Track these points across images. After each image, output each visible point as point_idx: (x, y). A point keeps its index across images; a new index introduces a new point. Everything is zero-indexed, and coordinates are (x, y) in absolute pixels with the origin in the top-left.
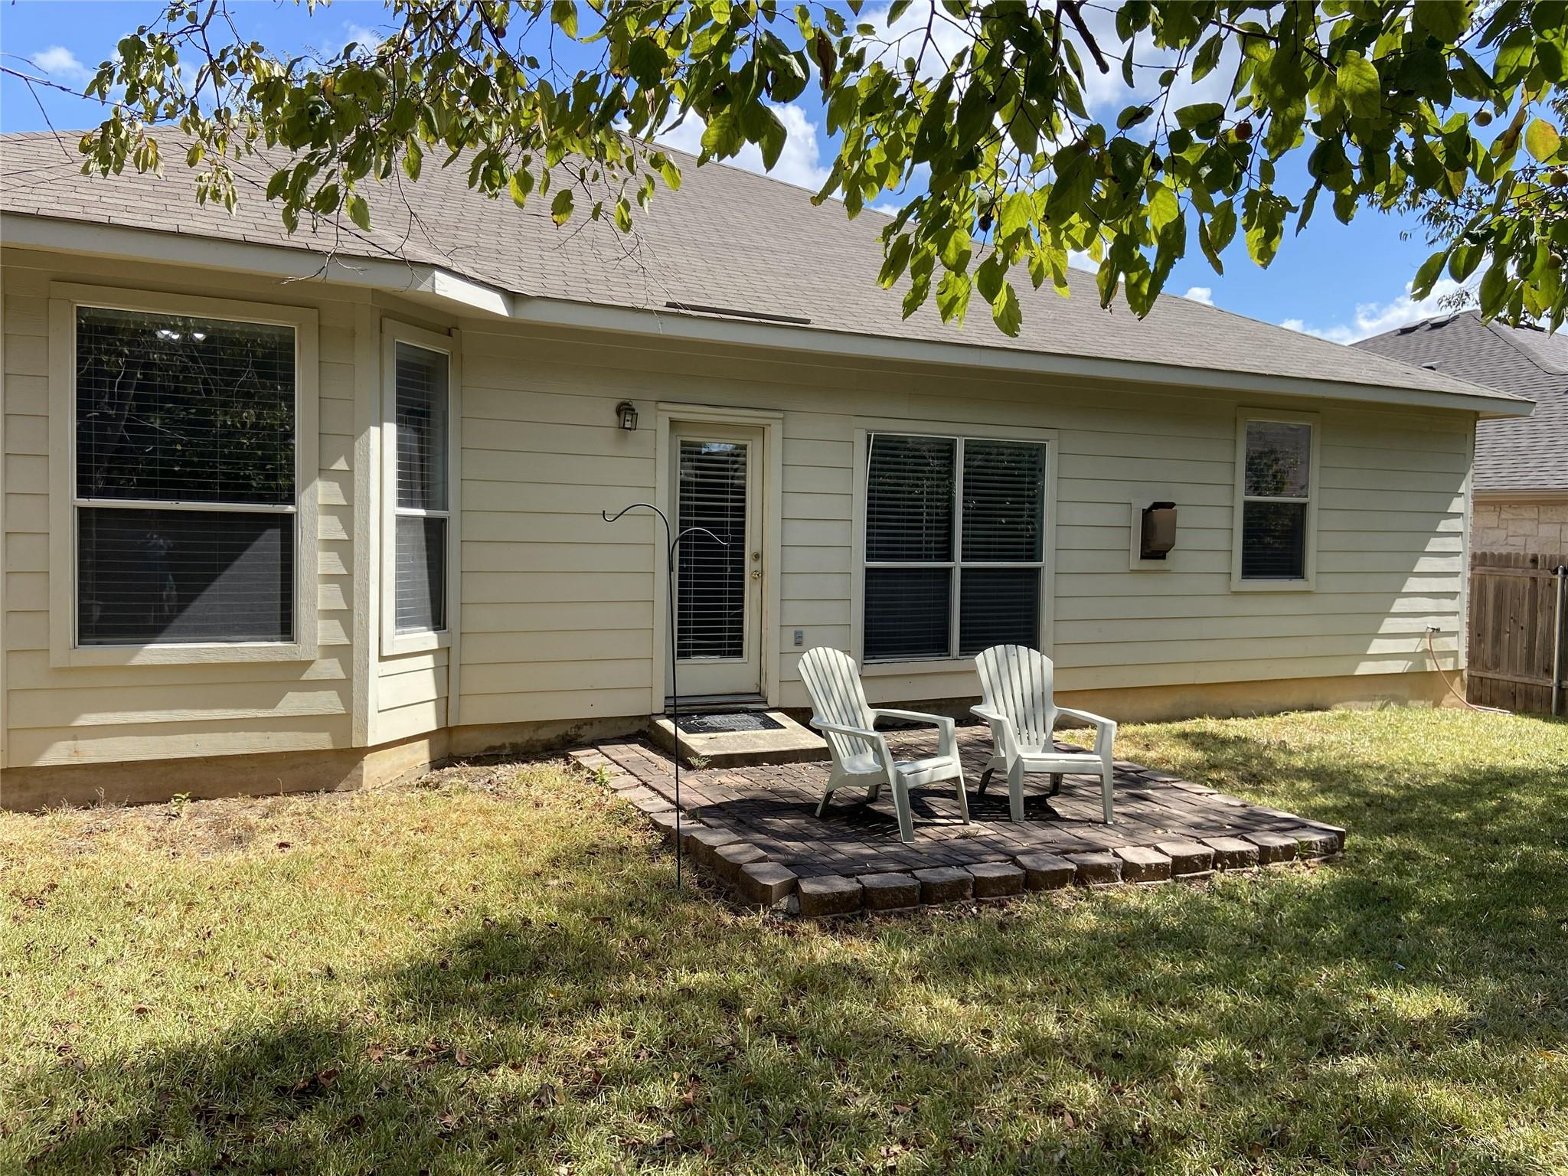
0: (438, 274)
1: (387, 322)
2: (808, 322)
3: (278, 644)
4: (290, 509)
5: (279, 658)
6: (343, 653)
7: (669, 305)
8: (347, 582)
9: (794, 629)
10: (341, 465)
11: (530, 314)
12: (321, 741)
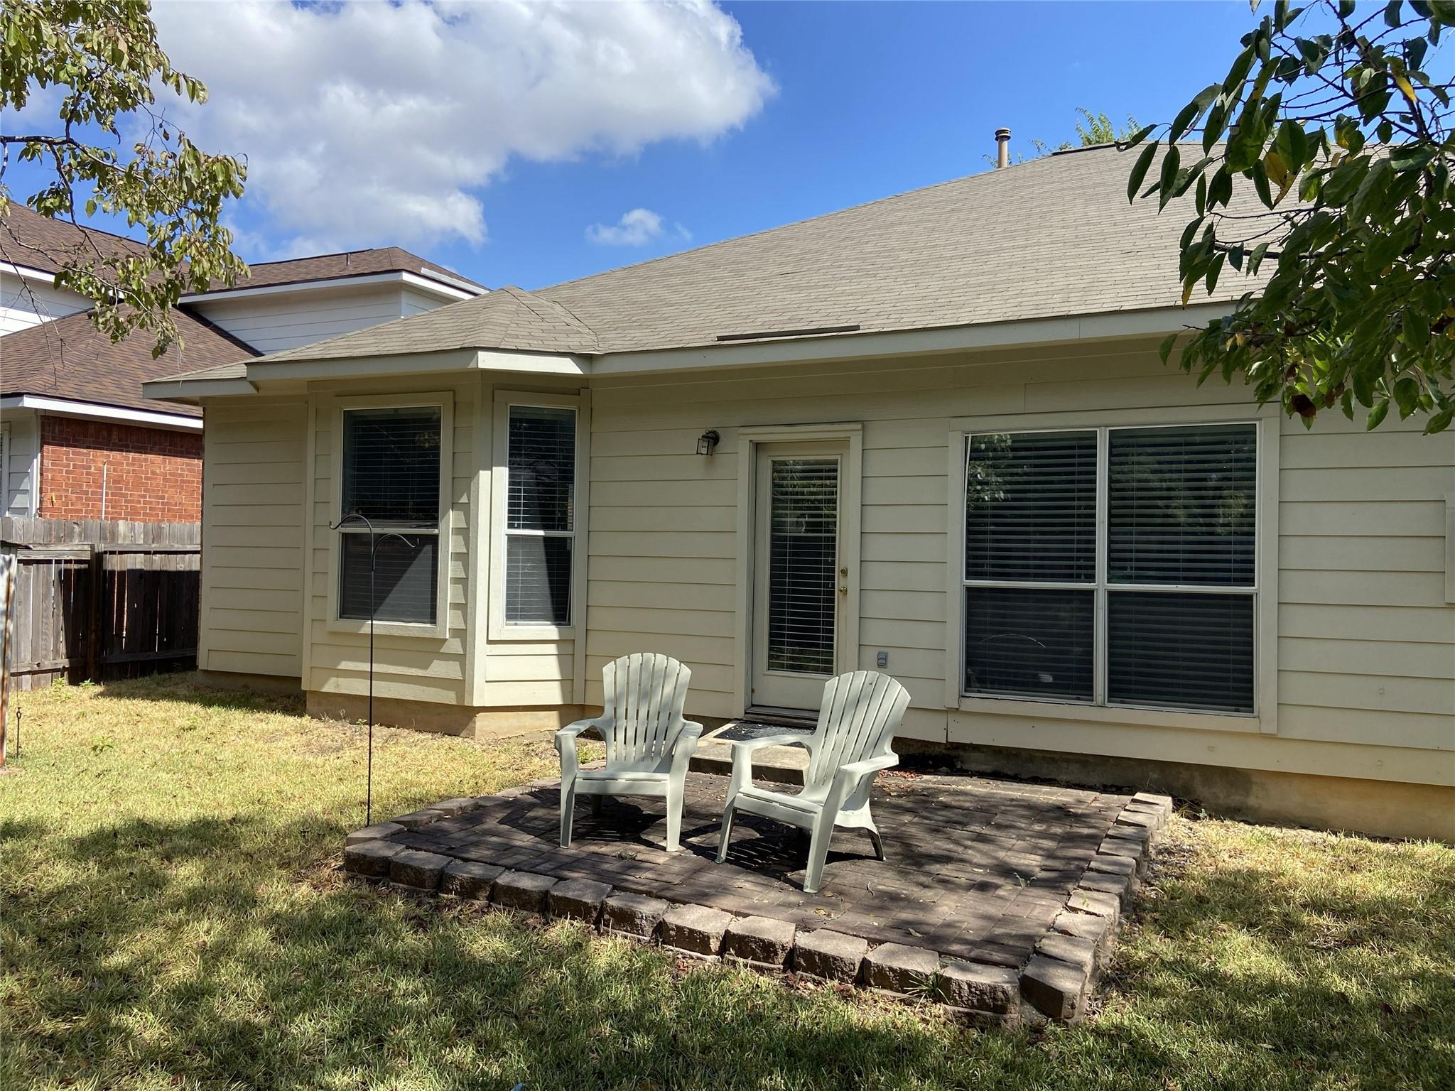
0: (480, 353)
1: (496, 392)
2: (857, 328)
3: (429, 625)
4: (436, 531)
5: (427, 635)
6: (463, 634)
7: (720, 338)
8: (465, 583)
9: (878, 650)
10: (464, 500)
11: (603, 369)
12: (449, 698)
